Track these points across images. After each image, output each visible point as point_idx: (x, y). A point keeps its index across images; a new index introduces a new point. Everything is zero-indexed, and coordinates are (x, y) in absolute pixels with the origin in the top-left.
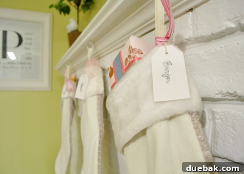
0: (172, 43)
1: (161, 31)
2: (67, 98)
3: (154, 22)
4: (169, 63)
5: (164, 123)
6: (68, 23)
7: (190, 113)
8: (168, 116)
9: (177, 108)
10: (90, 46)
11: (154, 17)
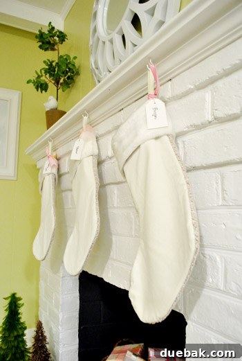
0: (158, 98)
1: (151, 92)
2: (49, 174)
3: (147, 88)
4: (156, 109)
5: (153, 141)
6: (47, 100)
7: (168, 135)
8: (155, 137)
9: (160, 133)
10: (85, 115)
11: (147, 85)
